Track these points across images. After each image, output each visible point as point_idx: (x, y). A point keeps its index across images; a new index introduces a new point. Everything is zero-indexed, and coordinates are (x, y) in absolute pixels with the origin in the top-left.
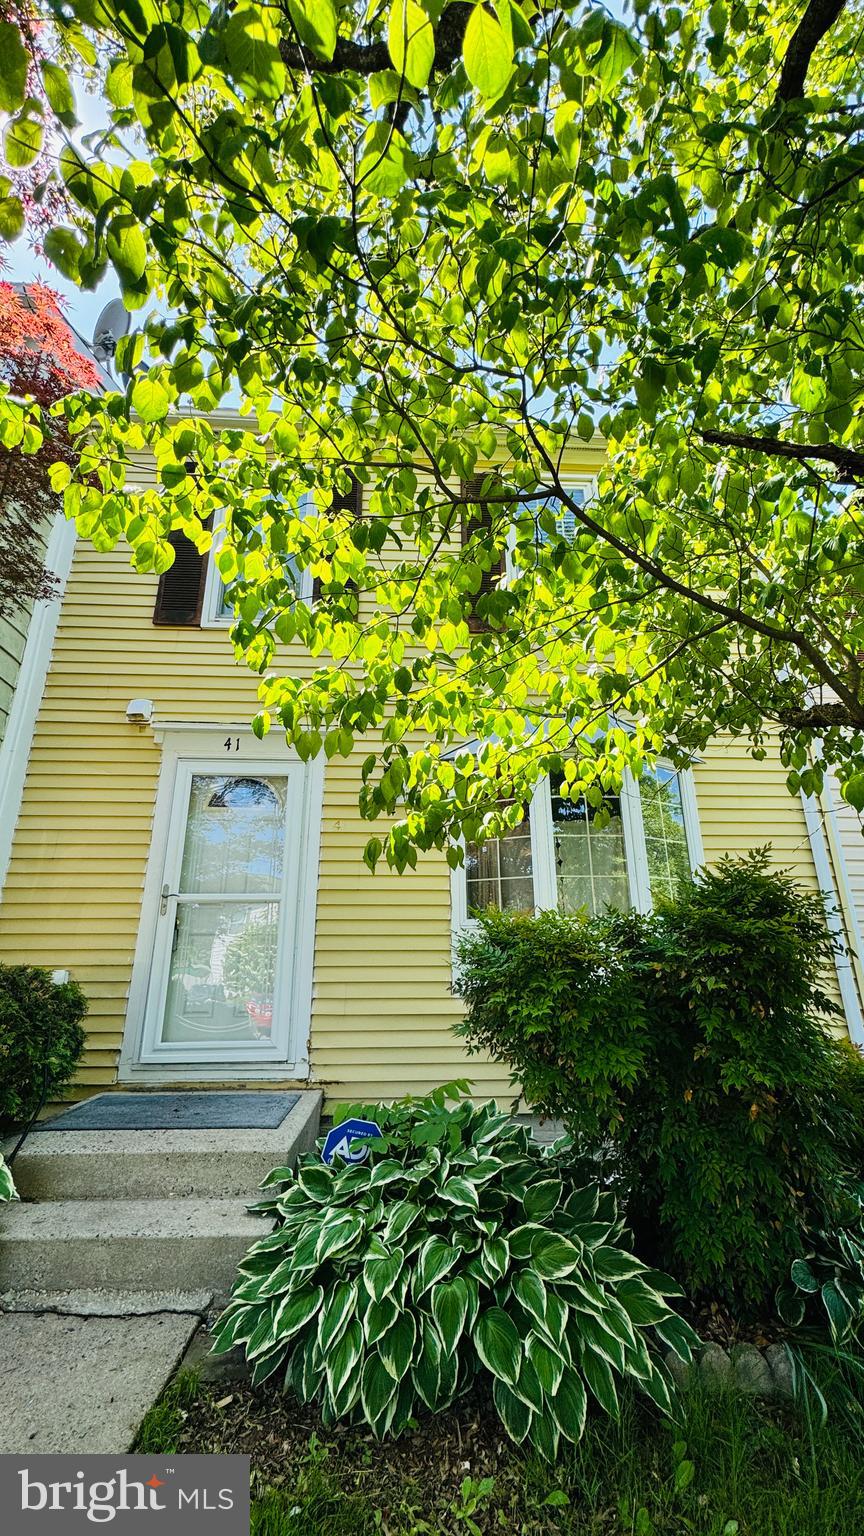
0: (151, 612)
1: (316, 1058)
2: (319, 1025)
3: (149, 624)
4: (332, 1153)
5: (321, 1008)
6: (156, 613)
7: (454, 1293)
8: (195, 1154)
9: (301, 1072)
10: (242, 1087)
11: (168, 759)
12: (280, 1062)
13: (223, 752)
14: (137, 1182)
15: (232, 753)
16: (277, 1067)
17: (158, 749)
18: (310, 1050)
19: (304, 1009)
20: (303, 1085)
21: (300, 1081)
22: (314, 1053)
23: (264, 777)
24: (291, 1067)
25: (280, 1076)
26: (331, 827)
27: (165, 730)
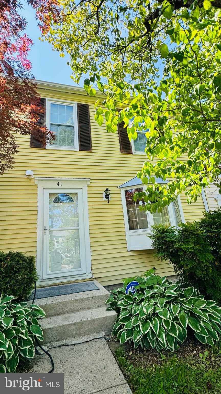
0: (29, 144)
1: (94, 272)
2: (94, 262)
3: (29, 147)
4: (128, 291)
5: (93, 258)
6: (31, 144)
7: (183, 315)
8: (85, 298)
9: (90, 276)
10: (74, 282)
11: (40, 189)
12: (84, 274)
13: (57, 186)
14: (70, 308)
15: (60, 187)
16: (83, 275)
17: (36, 186)
18: (92, 269)
19: (89, 258)
20: (91, 279)
21: (90, 278)
22: (93, 270)
23: (70, 194)
24: (87, 275)
25: (84, 278)
26: (91, 207)
27: (38, 180)
